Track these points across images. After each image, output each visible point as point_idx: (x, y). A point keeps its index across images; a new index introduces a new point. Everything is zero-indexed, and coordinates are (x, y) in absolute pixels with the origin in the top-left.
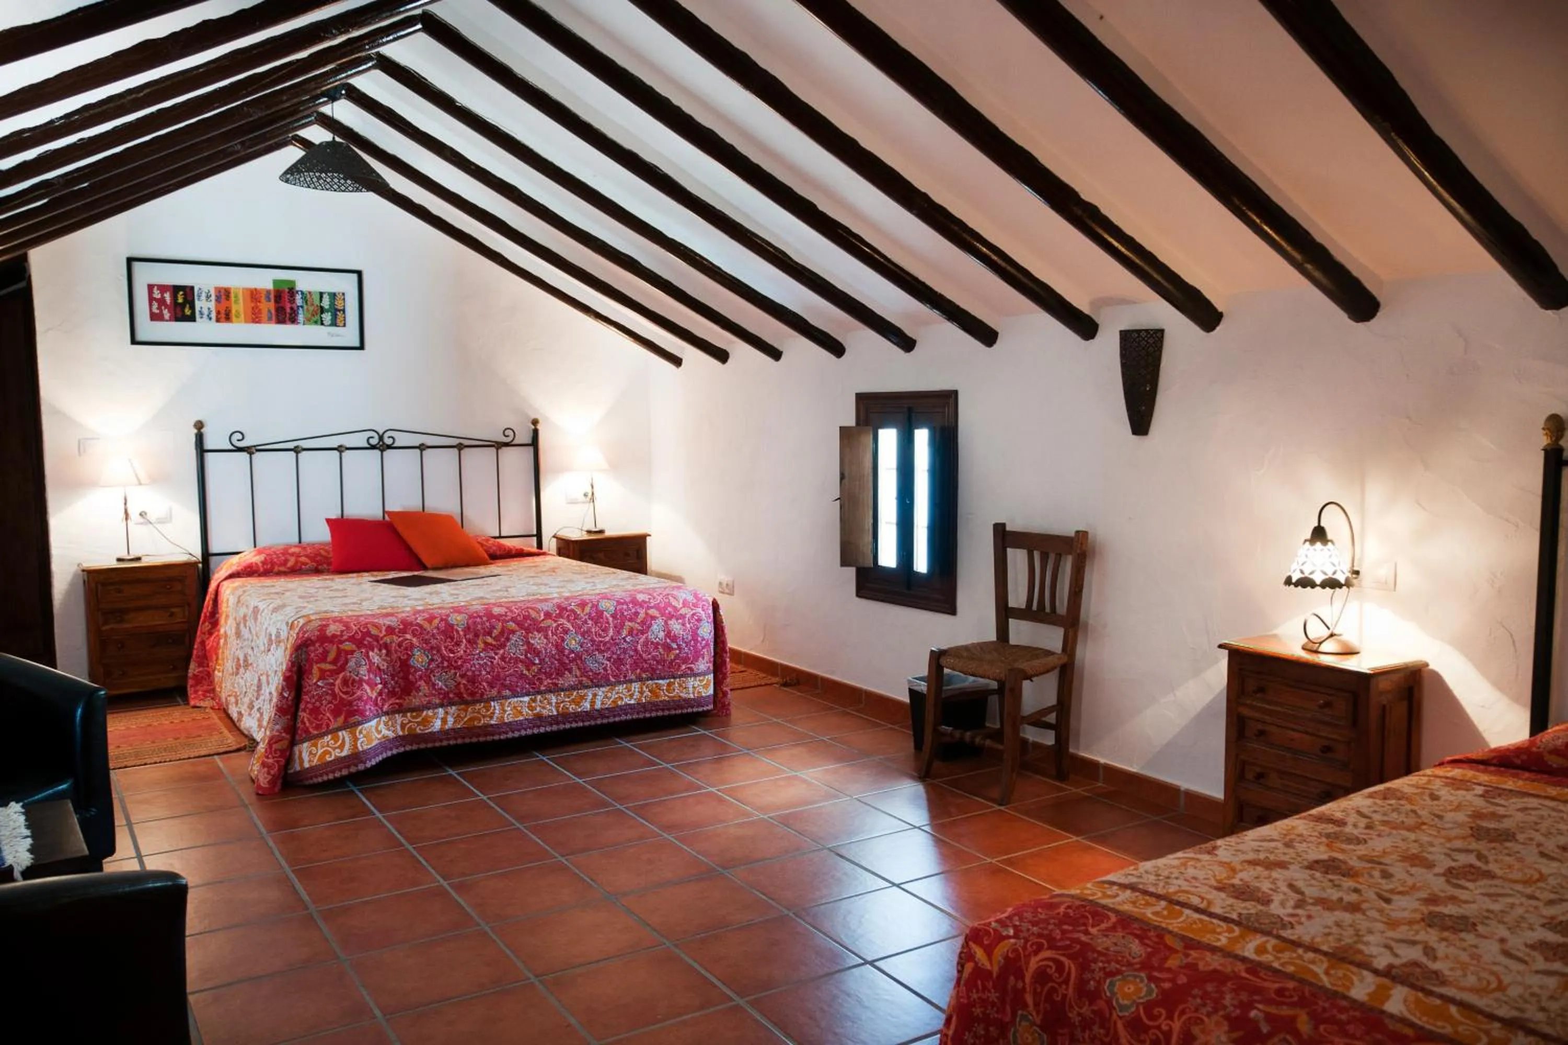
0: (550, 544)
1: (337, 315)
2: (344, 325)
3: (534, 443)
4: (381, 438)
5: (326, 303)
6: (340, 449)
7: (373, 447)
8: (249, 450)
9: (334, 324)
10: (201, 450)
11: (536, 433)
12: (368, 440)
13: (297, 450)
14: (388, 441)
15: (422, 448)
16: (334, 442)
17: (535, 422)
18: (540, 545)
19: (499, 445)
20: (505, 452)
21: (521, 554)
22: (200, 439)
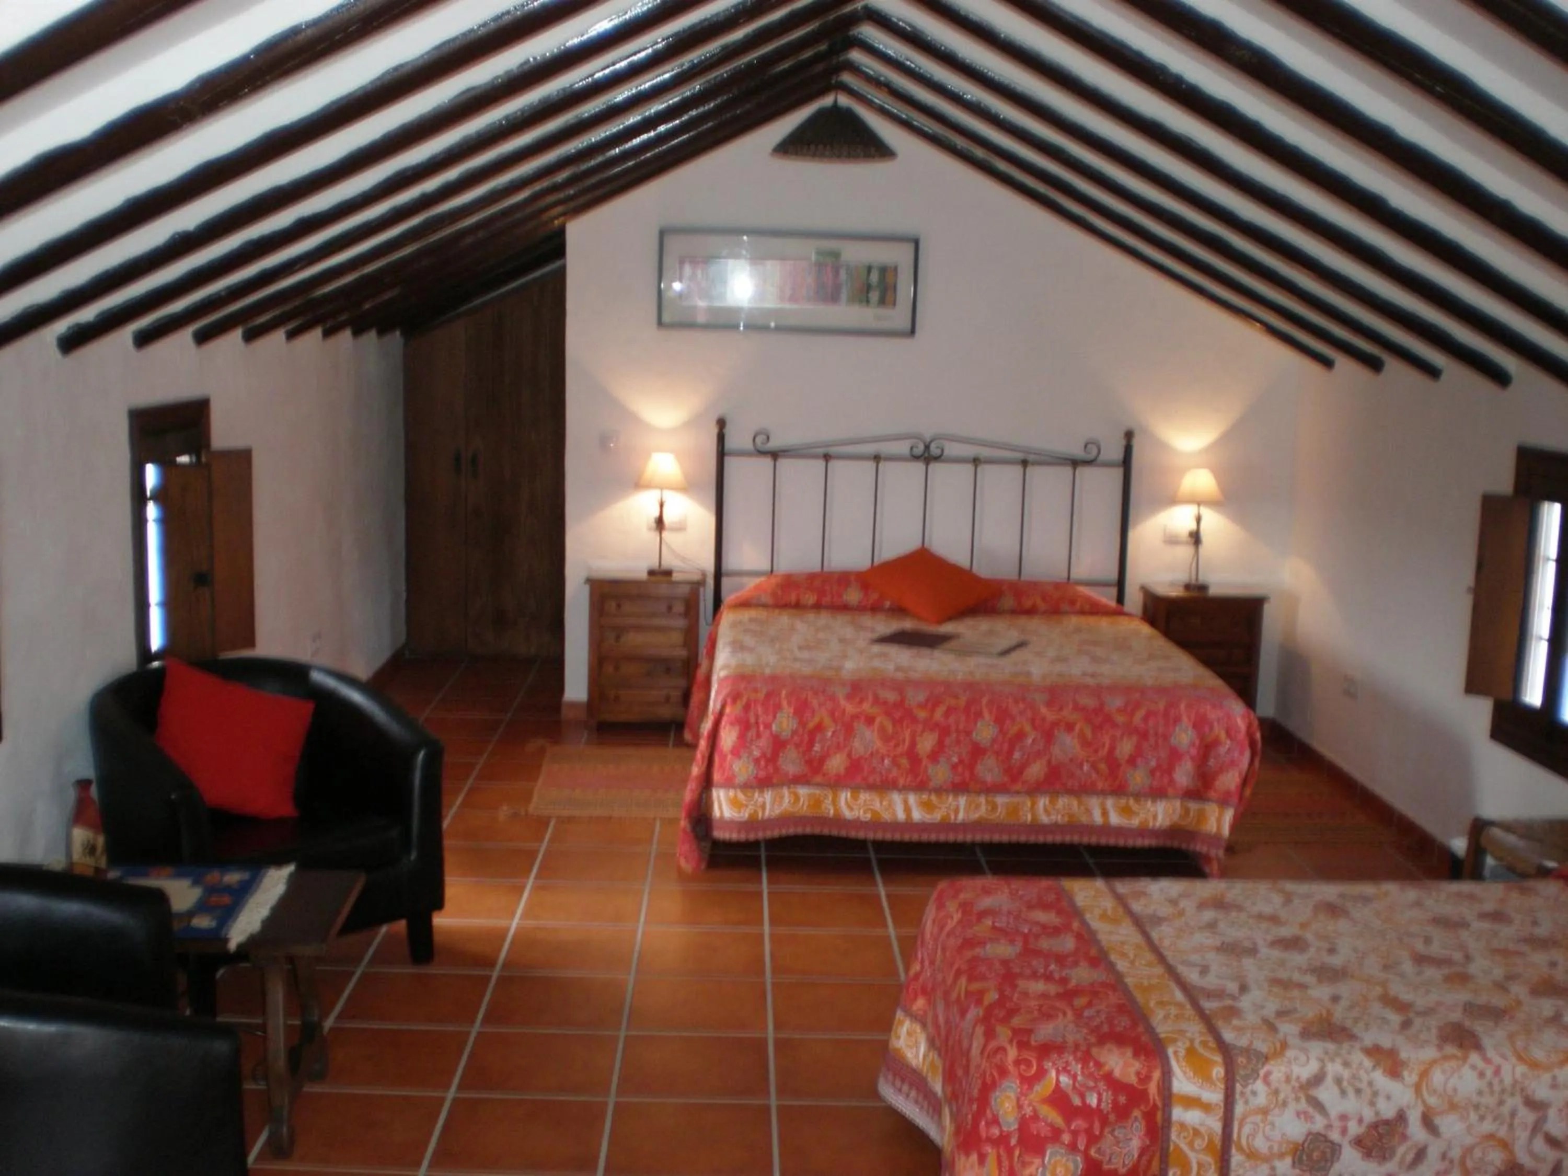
0: (1134, 601)
1: (887, 295)
2: (894, 304)
3: (1126, 462)
4: (927, 447)
5: (874, 277)
6: (877, 458)
7: (916, 458)
8: (775, 455)
9: (882, 302)
10: (721, 454)
11: (1128, 451)
12: (912, 448)
13: (827, 457)
14: (934, 451)
15: (976, 461)
16: (871, 449)
17: (1129, 435)
18: (1120, 599)
19: (1075, 463)
20: (1084, 473)
21: (1095, 610)
22: (721, 438)
